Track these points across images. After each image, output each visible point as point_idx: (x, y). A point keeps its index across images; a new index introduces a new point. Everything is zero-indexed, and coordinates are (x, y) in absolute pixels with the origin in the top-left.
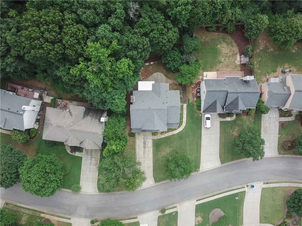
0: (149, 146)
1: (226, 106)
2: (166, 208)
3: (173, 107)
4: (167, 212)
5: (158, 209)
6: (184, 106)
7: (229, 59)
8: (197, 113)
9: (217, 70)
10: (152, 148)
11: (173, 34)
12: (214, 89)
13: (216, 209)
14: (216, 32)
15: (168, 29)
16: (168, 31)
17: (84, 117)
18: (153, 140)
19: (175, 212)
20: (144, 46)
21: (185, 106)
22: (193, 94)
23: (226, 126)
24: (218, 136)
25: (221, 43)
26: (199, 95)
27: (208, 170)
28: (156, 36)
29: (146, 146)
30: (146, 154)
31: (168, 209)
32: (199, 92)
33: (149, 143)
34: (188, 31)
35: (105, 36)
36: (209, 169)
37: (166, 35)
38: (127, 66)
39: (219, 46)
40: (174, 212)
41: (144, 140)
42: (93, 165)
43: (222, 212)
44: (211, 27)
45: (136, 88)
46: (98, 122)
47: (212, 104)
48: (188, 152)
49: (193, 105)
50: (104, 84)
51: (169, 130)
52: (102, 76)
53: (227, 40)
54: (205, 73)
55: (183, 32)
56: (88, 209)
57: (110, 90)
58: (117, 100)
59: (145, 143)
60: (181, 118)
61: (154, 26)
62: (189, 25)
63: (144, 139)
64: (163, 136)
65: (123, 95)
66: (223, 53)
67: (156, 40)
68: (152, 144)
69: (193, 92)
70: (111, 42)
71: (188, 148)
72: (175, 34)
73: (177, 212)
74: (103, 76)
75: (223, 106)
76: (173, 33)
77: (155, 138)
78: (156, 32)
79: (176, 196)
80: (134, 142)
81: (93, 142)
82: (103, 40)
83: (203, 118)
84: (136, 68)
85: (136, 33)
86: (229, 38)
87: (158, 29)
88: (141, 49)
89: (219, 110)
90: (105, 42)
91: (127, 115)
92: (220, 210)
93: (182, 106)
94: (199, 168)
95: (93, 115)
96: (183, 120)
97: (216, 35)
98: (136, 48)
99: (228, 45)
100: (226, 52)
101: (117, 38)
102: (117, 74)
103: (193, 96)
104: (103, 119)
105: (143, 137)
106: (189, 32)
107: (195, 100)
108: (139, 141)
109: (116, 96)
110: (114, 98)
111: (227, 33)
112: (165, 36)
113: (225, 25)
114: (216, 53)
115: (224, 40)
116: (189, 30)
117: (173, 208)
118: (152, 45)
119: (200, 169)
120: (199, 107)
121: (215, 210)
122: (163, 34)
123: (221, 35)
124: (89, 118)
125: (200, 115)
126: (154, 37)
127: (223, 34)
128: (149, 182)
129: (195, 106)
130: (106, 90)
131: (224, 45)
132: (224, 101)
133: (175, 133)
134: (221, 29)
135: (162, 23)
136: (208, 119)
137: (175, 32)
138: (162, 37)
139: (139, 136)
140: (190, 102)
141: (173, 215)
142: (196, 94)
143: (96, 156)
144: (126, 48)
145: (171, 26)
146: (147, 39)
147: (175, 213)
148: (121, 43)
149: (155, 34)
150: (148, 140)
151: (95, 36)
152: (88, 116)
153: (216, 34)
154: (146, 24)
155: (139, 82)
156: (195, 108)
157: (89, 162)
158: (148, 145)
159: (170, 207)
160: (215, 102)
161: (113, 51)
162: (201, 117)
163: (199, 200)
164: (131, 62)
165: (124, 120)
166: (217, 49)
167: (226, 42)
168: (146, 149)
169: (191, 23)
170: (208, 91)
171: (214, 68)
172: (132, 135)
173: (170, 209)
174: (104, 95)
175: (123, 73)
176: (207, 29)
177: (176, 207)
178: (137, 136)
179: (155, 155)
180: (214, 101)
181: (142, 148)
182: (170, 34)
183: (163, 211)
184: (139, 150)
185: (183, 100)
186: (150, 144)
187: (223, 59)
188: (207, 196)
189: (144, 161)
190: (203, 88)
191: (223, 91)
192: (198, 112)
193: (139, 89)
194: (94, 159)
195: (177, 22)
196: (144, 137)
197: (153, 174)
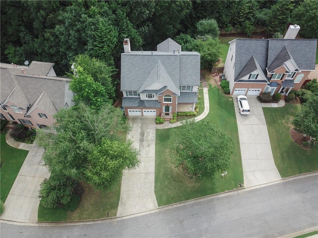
0: (149, 138)
6: (204, 90)
8: (225, 97)
10: (154, 142)
18: (156, 130)
22: (215, 80)
26: (224, 78)
27: (259, 187)
29: (145, 138)
33: (150, 134)
36: (262, 186)
41: (141, 130)
49: (218, 89)
59: (142, 134)
60: (202, 103)
63: (142, 128)
68: (154, 135)
69: (215, 78)
77: (160, 127)
94: (243, 183)
96: (204, 106)
105: (140, 125)
107: (219, 84)
139: (134, 124)
140: (213, 86)
142: (220, 79)
150: (148, 130)
158: (147, 137)
168: (145, 143)
179: (159, 153)
181: (138, 141)
196: (142, 125)
197: (156, 188)
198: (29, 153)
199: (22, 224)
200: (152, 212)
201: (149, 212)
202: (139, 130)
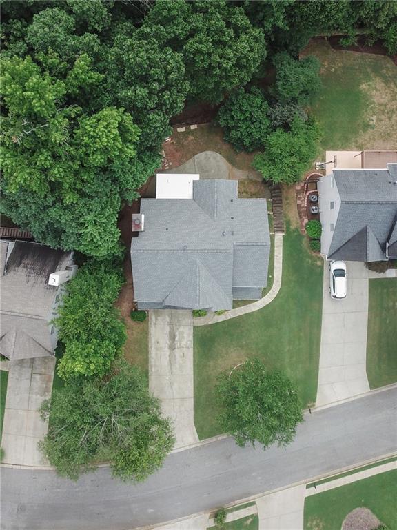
0: (184, 343)
1: (391, 242)
2: (227, 507)
3: (248, 245)
4: (230, 518)
5: (205, 509)
6: (276, 237)
7: (390, 118)
8: (311, 257)
9: (360, 147)
10: (191, 350)
11: (251, 45)
12: (363, 198)
13: (358, 509)
14: (356, 49)
15: (238, 31)
16: (237, 36)
17: (8, 268)
18: (194, 327)
19: (252, 516)
20: (168, 73)
21: (279, 237)
22: (299, 206)
23: (385, 291)
24: (364, 316)
25: (367, 78)
26: (316, 212)
27: (336, 404)
28: (205, 49)
29: (178, 345)
30: (177, 366)
31: (231, 511)
32: (316, 203)
33: (185, 335)
34: (286, 46)
35: (53, 43)
36: (340, 403)
37: (230, 47)
38: (115, 131)
39: (364, 86)
40: (247, 518)
41: (170, 328)
42: (37, 394)
43: (374, 517)
44: (346, 37)
45: (149, 192)
46: (43, 285)
47: (354, 237)
48: (287, 360)
49: (300, 237)
50: (50, 182)
51: (237, 303)
52: (43, 158)
53: (384, 71)
54: (330, 155)
55: (277, 43)
56: (22, 508)
57: (69, 198)
58: (90, 228)
59: (173, 337)
61: (198, 20)
62: (292, 25)
63: (171, 324)
64: (222, 318)
65: (108, 212)
66: (374, 102)
67: (203, 61)
68: (191, 338)
69: (299, 202)
70: (72, 61)
71: (286, 350)
72: (256, 46)
73: (255, 518)
74: (46, 160)
75: (382, 241)
76: (251, 40)
77: (201, 321)
78: (202, 36)
79: (254, 474)
80: (146, 333)
81: (31, 340)
82: (46, 54)
83: (325, 271)
84: (145, 136)
85: (145, 36)
86: (389, 66)
87: (208, 29)
88: (160, 81)
89: (374, 254)
90: (53, 59)
91: (122, 264)
92: (367, 511)
93: (272, 238)
94: (314, 401)
95: (33, 264)
96: (273, 277)
97: (355, 58)
98: (144, 79)
99: (386, 82)
100: (382, 101)
101: (89, 49)
102: (87, 155)
103: (299, 213)
104: (55, 279)
105: (168, 319)
106: (290, 48)
107: (304, 224)
108: (158, 330)
109: (88, 218)
110: (81, 220)
111: (384, 51)
112: (229, 51)
113: (382, 32)
114: (356, 102)
115: (377, 70)
116: (291, 40)
117: (246, 506)
118: (192, 75)
119: (317, 404)
120: (316, 242)
121: (354, 511)
122: (223, 44)
123: (370, 57)
124: (20, 273)
125: (319, 263)
126: (198, 52)
127: (374, 55)
128: (185, 435)
129: (305, 239)
130: (60, 200)
131: (378, 83)
132: (386, 229)
133: (253, 310)
134: (370, 43)
135: (220, 13)
136: (340, 273)
137: (256, 39)
138: (220, 51)
139: (159, 318)
140: (292, 227)
141: (247, 525)
142: (308, 208)
143: (43, 370)
144: (118, 80)
145: (246, 22)
146: (179, 56)
147: (251, 520)
148: (102, 65)
149: (201, 42)
150: (181, 329)
152: (19, 266)
153: (357, 54)
154: (174, 12)
155: (157, 174)
156: (305, 243)
157: (25, 384)
158: (180, 341)
159: (238, 502)
160: (364, 232)
161: (80, 88)
162: (322, 267)
163: (315, 485)
164: (128, 118)
165: (114, 282)
166: (360, 92)
167: (383, 77)
168: (177, 352)
169: (299, 20)
170: (347, 203)
171: (353, 139)
172: (139, 315)
173: (238, 508)
174: (54, 213)
175: (105, 150)
176: (335, 42)
177: (253, 503)
178: (153, 317)
179: (199, 367)
180: (360, 229)
181: (167, 349)
182: (243, 44)
183: (219, 515)
184: (156, 354)
185: (275, 225)
186: (186, 338)
187: (374, 118)
188: (334, 473)
189: (171, 384)
191: (387, 203)
192: (314, 254)
193: (157, 197)
194: (38, 377)
195: (261, 14)
196: (171, 318)
197: (195, 417)
198: (11, 376)
199: (33, 468)
200: (192, 447)
201: (188, 448)
202: (167, 330)
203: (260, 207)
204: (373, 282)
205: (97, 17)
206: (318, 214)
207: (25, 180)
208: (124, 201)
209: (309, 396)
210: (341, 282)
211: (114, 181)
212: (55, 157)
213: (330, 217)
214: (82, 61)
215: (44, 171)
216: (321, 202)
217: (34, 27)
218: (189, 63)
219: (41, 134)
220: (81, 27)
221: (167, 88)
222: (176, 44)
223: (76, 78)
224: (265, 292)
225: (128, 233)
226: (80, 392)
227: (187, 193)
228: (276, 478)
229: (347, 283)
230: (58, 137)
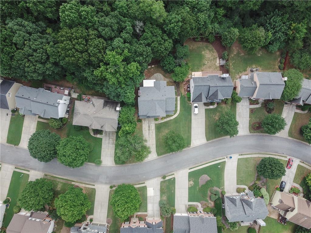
0: (152, 129)
1: (209, 96)
2: (166, 175)
3: (170, 98)
4: (167, 178)
5: (160, 176)
7: (211, 62)
8: (188, 103)
9: (202, 71)
10: (155, 130)
11: (169, 44)
12: (200, 85)
13: (204, 175)
14: (200, 42)
15: (165, 41)
16: (165, 42)
17: (104, 107)
18: (155, 124)
19: (173, 178)
20: (147, 53)
21: (179, 98)
22: (184, 89)
23: (210, 112)
24: (204, 120)
25: (204, 50)
26: (189, 90)
28: (156, 46)
29: (151, 129)
30: (151, 135)
31: (167, 176)
32: (189, 87)
34: (179, 42)
35: (119, 47)
37: (163, 45)
38: (136, 68)
39: (203, 53)
40: (172, 178)
42: (111, 144)
43: (208, 177)
44: (197, 38)
45: (142, 85)
46: (114, 111)
47: (198, 96)
48: (182, 133)
49: (185, 97)
50: (119, 82)
51: (168, 116)
52: (118, 75)
53: (209, 48)
54: (193, 73)
55: (176, 42)
56: (107, 177)
57: (123, 86)
58: (128, 94)
59: (149, 127)
60: (176, 107)
61: (154, 38)
62: (180, 37)
63: (148, 123)
64: (163, 121)
65: (132, 90)
66: (206, 57)
67: (156, 49)
68: (154, 127)
69: (184, 87)
70: (123, 51)
71: (182, 130)
72: (170, 44)
73: (174, 178)
74: (119, 76)
75: (206, 97)
76: (168, 43)
77: (157, 122)
78: (156, 43)
79: (174, 166)
80: (141, 126)
81: (111, 126)
82: (117, 49)
83: (192, 107)
84: (142, 69)
85: (141, 44)
86: (210, 46)
87: (157, 40)
88: (145, 55)
89: (204, 100)
90: (119, 51)
91: (135, 105)
92: (207, 175)
93: (176, 98)
94: (190, 144)
95: (110, 106)
96: (177, 109)
97: (201, 44)
98: (141, 55)
99: (210, 51)
100: (209, 57)
101: (127, 47)
102: (128, 74)
103: (185, 90)
104: (118, 109)
105: (147, 122)
106: (181, 42)
107: (186, 93)
108: (145, 125)
109: (128, 91)
110: (126, 92)
111: (209, 42)
112: (163, 46)
113: (208, 37)
114: (201, 57)
115: (207, 47)
116: (181, 40)
117: (171, 175)
118: (153, 53)
119: (191, 146)
120: (189, 98)
121: (203, 176)
122: (161, 44)
123: (205, 44)
124: (107, 108)
125: (190, 105)
126: (155, 47)
127: (206, 43)
128: (153, 156)
129: (186, 98)
130: (120, 87)
131: (207, 51)
132: (208, 93)
133: (172, 119)
134: (204, 40)
135: (160, 36)
136: (196, 107)
137: (170, 43)
138: (160, 46)
139: (145, 122)
140: (183, 95)
141: (172, 181)
142: (187, 89)
143: (112, 137)
144: (134, 55)
145: (167, 38)
146: (150, 48)
147: (173, 179)
148: (130, 51)
149: (155, 44)
150: (151, 125)
151: (111, 46)
152: (106, 106)
153: (201, 43)
154: (148, 37)
155: (144, 80)
156: (186, 99)
157: (107, 142)
158: (151, 128)
159: (169, 174)
160: (201, 94)
161: (125, 57)
162: (191, 106)
163: (191, 168)
164: (138, 64)
165: (133, 109)
166: (202, 54)
167: (209, 49)
168: (151, 131)
169: (182, 36)
170: (195, 86)
171: (200, 68)
172: (140, 121)
173: (169, 176)
174: (119, 90)
175: (133, 73)
176: (194, 39)
177: (174, 174)
178: (143, 121)
179: (157, 135)
180: (200, 93)
181: (148, 130)
182: (166, 44)
183: (164, 177)
184: (145, 132)
185: (177, 94)
186: (153, 127)
187: (206, 62)
188: (197, 165)
189: (149, 140)
190: (192, 84)
191: (206, 86)
192: (189, 102)
193: (144, 86)
194: (111, 139)
195: (171, 35)
196: (148, 122)
197: (156, 150)
198: (103, 139)
202: (148, 125)
203: (173, 88)
204: (206, 110)
205: (128, 39)
206: (190, 90)
207: (114, 81)
208: (136, 88)
209: (189, 144)
210: (196, 109)
211: (134, 81)
212: (121, 75)
213: (192, 90)
214: (126, 51)
215: (117, 78)
216: (190, 87)
217: (115, 43)
218: (152, 50)
219: (117, 70)
220: (125, 42)
221: (147, 57)
222: (149, 45)
223: (125, 55)
224: (175, 114)
225: (137, 96)
226: (127, 137)
227: (152, 85)
228: (180, 166)
229: (199, 110)
230: (122, 70)
